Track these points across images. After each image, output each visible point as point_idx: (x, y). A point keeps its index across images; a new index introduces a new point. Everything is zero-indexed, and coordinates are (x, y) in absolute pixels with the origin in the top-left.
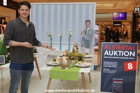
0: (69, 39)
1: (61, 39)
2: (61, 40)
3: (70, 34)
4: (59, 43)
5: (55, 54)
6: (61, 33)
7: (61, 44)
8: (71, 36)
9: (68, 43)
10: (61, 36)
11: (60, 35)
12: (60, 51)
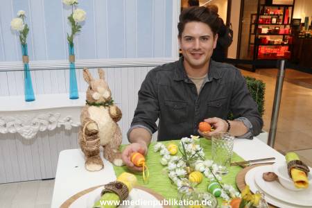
0: (71, 45)
1: (24, 46)
2: (25, 54)
3: (71, 19)
4: (20, 65)
5: (5, 126)
6: (22, 16)
7: (26, 70)
8: (76, 28)
9: (66, 63)
10: (25, 32)
11: (18, 24)
12: (31, 106)
